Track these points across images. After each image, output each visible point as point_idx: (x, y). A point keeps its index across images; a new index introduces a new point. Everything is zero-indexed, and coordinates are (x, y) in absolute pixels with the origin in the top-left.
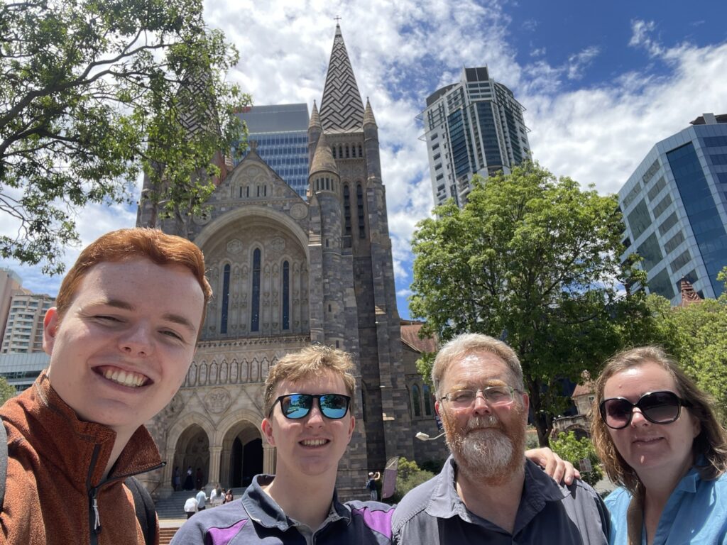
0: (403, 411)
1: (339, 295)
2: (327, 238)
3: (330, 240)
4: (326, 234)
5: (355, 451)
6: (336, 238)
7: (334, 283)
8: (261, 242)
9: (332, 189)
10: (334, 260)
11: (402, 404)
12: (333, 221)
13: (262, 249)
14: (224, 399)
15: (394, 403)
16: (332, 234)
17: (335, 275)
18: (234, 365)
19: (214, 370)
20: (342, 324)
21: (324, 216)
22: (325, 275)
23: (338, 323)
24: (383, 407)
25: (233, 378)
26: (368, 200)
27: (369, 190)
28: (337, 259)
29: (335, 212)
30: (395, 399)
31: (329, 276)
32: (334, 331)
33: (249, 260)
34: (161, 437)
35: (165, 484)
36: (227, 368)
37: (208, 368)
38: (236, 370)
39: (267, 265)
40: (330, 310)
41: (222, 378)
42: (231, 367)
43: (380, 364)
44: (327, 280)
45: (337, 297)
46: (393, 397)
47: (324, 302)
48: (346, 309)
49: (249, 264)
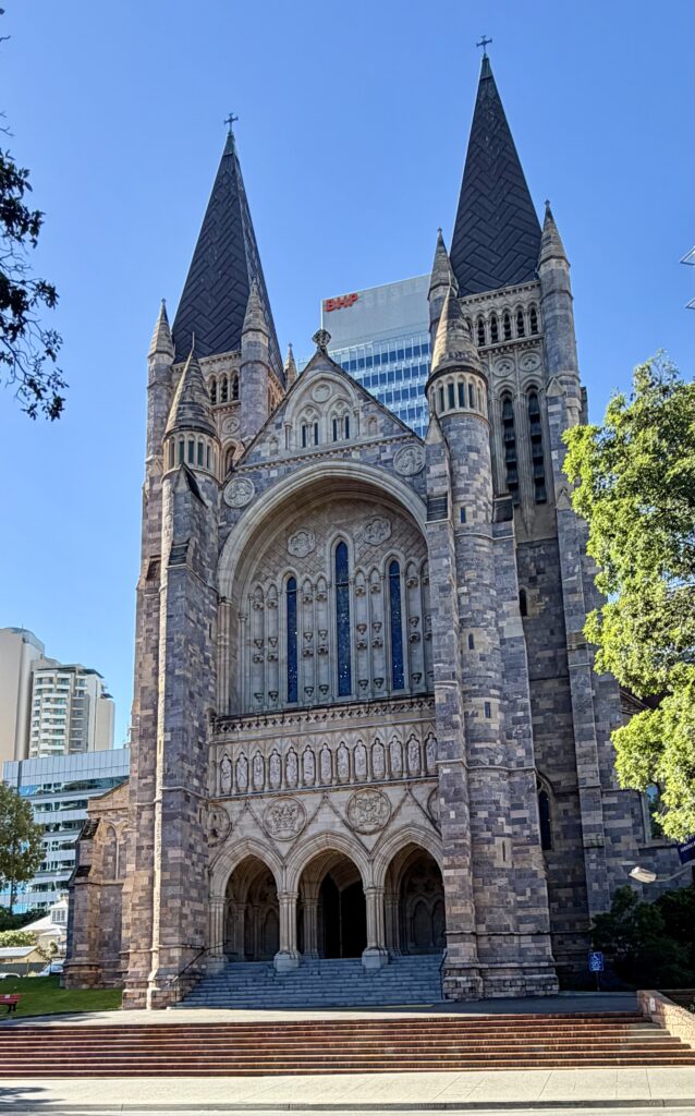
0: (625, 831)
1: (490, 615)
2: (462, 504)
3: (469, 510)
4: (461, 497)
5: (526, 902)
6: (481, 503)
7: (477, 594)
8: (345, 530)
9: (472, 406)
10: (478, 548)
11: (623, 818)
12: (475, 470)
13: (349, 543)
14: (294, 814)
15: (604, 816)
16: (472, 497)
17: (480, 576)
18: (308, 755)
19: (275, 766)
20: (496, 671)
21: (456, 462)
22: (460, 580)
23: (488, 670)
24: (583, 824)
25: (309, 777)
26: (551, 422)
27: (553, 400)
28: (483, 546)
29: (478, 451)
30: (606, 807)
31: (469, 580)
32: (481, 685)
33: (328, 565)
34: (199, 878)
35: (212, 951)
36: (297, 760)
37: (267, 762)
38: (312, 764)
39: (360, 571)
40: (472, 646)
41: (290, 779)
42: (303, 760)
43: (577, 744)
44: (465, 589)
45: (484, 620)
46: (604, 806)
47: (460, 631)
48: (503, 642)
49: (329, 573)
